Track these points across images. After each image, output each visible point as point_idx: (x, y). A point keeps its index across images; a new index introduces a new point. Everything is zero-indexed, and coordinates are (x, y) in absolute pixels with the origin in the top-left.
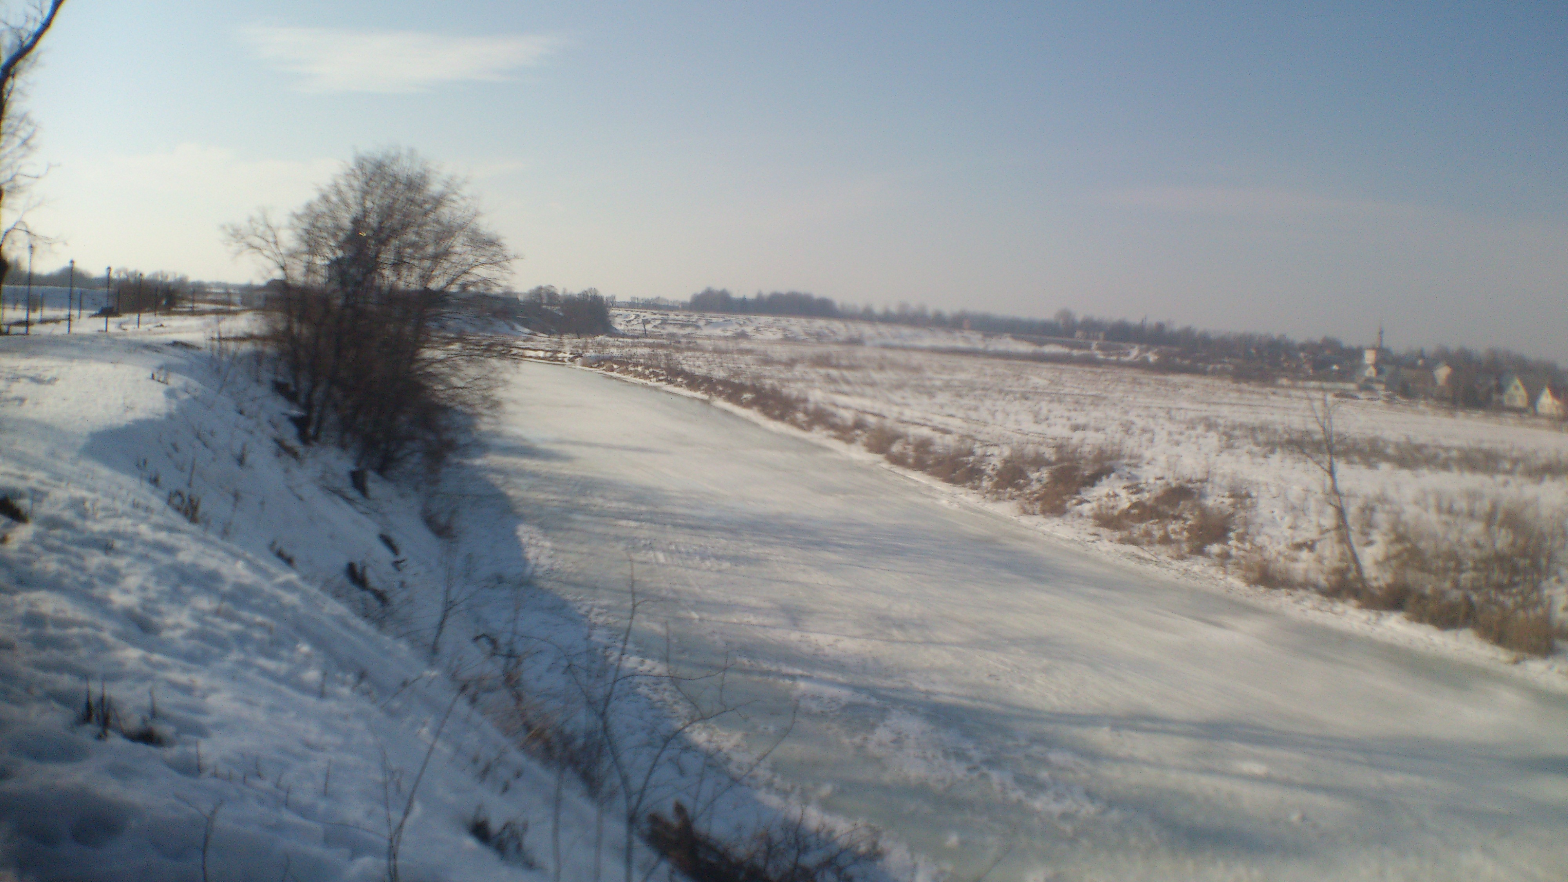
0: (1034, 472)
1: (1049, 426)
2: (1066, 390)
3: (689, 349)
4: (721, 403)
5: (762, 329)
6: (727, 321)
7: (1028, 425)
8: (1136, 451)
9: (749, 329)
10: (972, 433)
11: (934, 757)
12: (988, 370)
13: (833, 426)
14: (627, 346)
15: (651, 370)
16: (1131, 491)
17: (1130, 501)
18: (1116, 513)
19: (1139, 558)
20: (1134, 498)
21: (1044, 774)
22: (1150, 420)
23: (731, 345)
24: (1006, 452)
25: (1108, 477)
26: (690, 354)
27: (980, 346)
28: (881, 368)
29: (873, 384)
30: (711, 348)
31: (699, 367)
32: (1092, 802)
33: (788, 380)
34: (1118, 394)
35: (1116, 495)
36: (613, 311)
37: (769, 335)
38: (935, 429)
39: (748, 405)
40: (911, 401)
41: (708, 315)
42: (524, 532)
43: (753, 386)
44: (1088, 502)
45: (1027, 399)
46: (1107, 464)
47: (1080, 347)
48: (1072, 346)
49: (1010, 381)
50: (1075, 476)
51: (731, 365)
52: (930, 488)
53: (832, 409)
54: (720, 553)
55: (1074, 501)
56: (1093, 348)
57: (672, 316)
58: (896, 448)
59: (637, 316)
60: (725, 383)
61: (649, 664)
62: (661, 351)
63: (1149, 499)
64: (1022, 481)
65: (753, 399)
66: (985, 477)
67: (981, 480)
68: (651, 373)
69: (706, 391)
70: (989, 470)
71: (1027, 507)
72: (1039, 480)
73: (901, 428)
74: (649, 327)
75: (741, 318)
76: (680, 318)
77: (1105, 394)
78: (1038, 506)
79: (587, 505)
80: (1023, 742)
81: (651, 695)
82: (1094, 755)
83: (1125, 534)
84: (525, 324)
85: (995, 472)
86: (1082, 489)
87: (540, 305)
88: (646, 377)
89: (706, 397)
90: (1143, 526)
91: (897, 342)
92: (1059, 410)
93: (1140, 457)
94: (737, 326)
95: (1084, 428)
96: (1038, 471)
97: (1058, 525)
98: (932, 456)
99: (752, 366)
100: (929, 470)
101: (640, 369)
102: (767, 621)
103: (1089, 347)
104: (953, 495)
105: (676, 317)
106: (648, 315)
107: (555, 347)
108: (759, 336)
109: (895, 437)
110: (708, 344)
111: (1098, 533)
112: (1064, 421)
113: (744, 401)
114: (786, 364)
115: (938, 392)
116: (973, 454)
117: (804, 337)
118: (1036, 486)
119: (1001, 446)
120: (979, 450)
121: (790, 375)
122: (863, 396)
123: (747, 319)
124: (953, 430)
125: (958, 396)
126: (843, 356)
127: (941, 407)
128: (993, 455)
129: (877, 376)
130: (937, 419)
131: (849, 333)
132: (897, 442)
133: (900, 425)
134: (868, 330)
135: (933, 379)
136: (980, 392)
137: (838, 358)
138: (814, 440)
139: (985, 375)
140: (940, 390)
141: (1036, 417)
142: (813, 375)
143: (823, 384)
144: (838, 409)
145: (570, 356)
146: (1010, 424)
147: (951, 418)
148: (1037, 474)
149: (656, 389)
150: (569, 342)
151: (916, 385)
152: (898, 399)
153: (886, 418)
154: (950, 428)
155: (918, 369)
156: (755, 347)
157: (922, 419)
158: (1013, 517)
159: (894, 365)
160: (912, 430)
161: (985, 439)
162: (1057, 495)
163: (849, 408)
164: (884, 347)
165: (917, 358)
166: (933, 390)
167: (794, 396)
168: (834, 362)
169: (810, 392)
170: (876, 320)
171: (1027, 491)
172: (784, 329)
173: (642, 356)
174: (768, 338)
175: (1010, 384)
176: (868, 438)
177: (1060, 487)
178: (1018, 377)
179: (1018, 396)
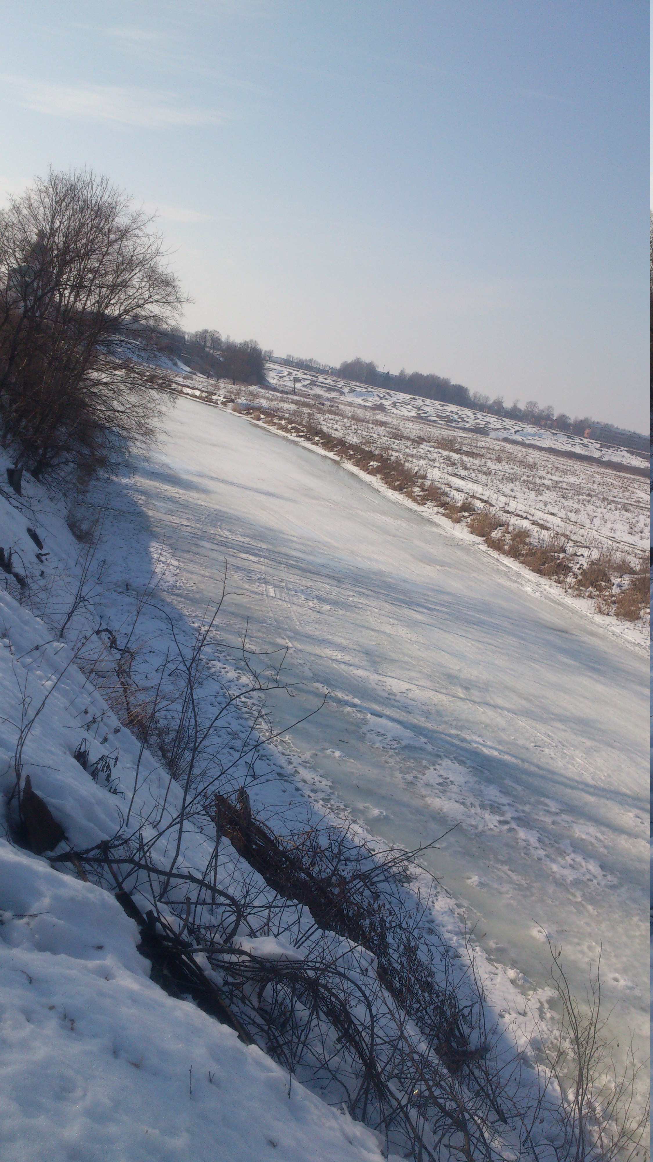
0: (616, 577)
3: (330, 412)
4: (349, 466)
5: (398, 404)
6: (369, 392)
7: (622, 535)
9: (387, 403)
10: (568, 533)
12: (598, 478)
13: (444, 505)
14: (276, 399)
15: (293, 425)
23: (368, 415)
24: (595, 555)
26: (331, 416)
27: (597, 455)
28: (499, 460)
29: (488, 473)
30: (350, 415)
31: (336, 430)
33: (412, 456)
36: (269, 365)
37: (404, 412)
38: (534, 523)
39: (373, 472)
40: (518, 495)
41: (353, 384)
42: (156, 549)
43: (381, 455)
45: (627, 510)
49: (615, 491)
51: (365, 433)
52: (518, 574)
53: (447, 489)
55: (648, 610)
57: (321, 379)
58: (496, 534)
59: (290, 374)
60: (356, 448)
62: (305, 410)
64: (604, 584)
65: (378, 467)
66: (571, 574)
67: (566, 576)
68: (293, 428)
69: (338, 454)
70: (575, 569)
71: (603, 607)
72: (619, 586)
73: (504, 517)
74: (298, 385)
75: (382, 392)
76: (327, 382)
78: (613, 608)
84: (188, 363)
85: (581, 571)
87: (205, 346)
88: (288, 431)
89: (337, 458)
91: (518, 438)
94: (378, 398)
96: (621, 577)
97: (628, 629)
98: (526, 547)
99: (383, 438)
100: (522, 559)
101: (283, 422)
104: (538, 584)
105: (325, 381)
106: (300, 375)
107: (210, 389)
108: (394, 411)
109: (499, 524)
110: (348, 410)
113: (370, 468)
114: (413, 441)
115: (545, 490)
116: (564, 551)
117: (435, 419)
118: (615, 590)
119: (592, 549)
120: (570, 549)
121: (414, 452)
122: (476, 482)
123: (387, 393)
124: (552, 526)
125: (563, 497)
126: (465, 442)
127: (545, 505)
128: (582, 555)
129: (492, 466)
130: (539, 516)
131: (476, 421)
132: (498, 529)
133: (504, 514)
134: (494, 422)
135: (544, 478)
136: (584, 497)
137: (461, 444)
138: (424, 514)
139: (594, 482)
140: (547, 489)
141: (632, 528)
142: (435, 455)
143: (442, 465)
144: (452, 490)
145: (221, 398)
146: (605, 531)
147: (552, 517)
148: (619, 580)
149: (295, 443)
150: (225, 387)
151: (527, 481)
152: (508, 492)
153: (494, 506)
154: (548, 525)
155: (532, 466)
156: (390, 420)
157: (524, 512)
158: (588, 614)
159: (511, 459)
160: (513, 520)
161: (579, 540)
162: (635, 602)
163: (461, 491)
164: (506, 440)
165: (534, 456)
166: (541, 488)
167: (415, 472)
168: (457, 446)
169: (429, 470)
170: (503, 414)
171: (606, 593)
172: (419, 409)
173: (289, 411)
174: (402, 414)
175: (615, 494)
176: (472, 521)
177: (637, 596)
178: (625, 489)
179: (619, 506)
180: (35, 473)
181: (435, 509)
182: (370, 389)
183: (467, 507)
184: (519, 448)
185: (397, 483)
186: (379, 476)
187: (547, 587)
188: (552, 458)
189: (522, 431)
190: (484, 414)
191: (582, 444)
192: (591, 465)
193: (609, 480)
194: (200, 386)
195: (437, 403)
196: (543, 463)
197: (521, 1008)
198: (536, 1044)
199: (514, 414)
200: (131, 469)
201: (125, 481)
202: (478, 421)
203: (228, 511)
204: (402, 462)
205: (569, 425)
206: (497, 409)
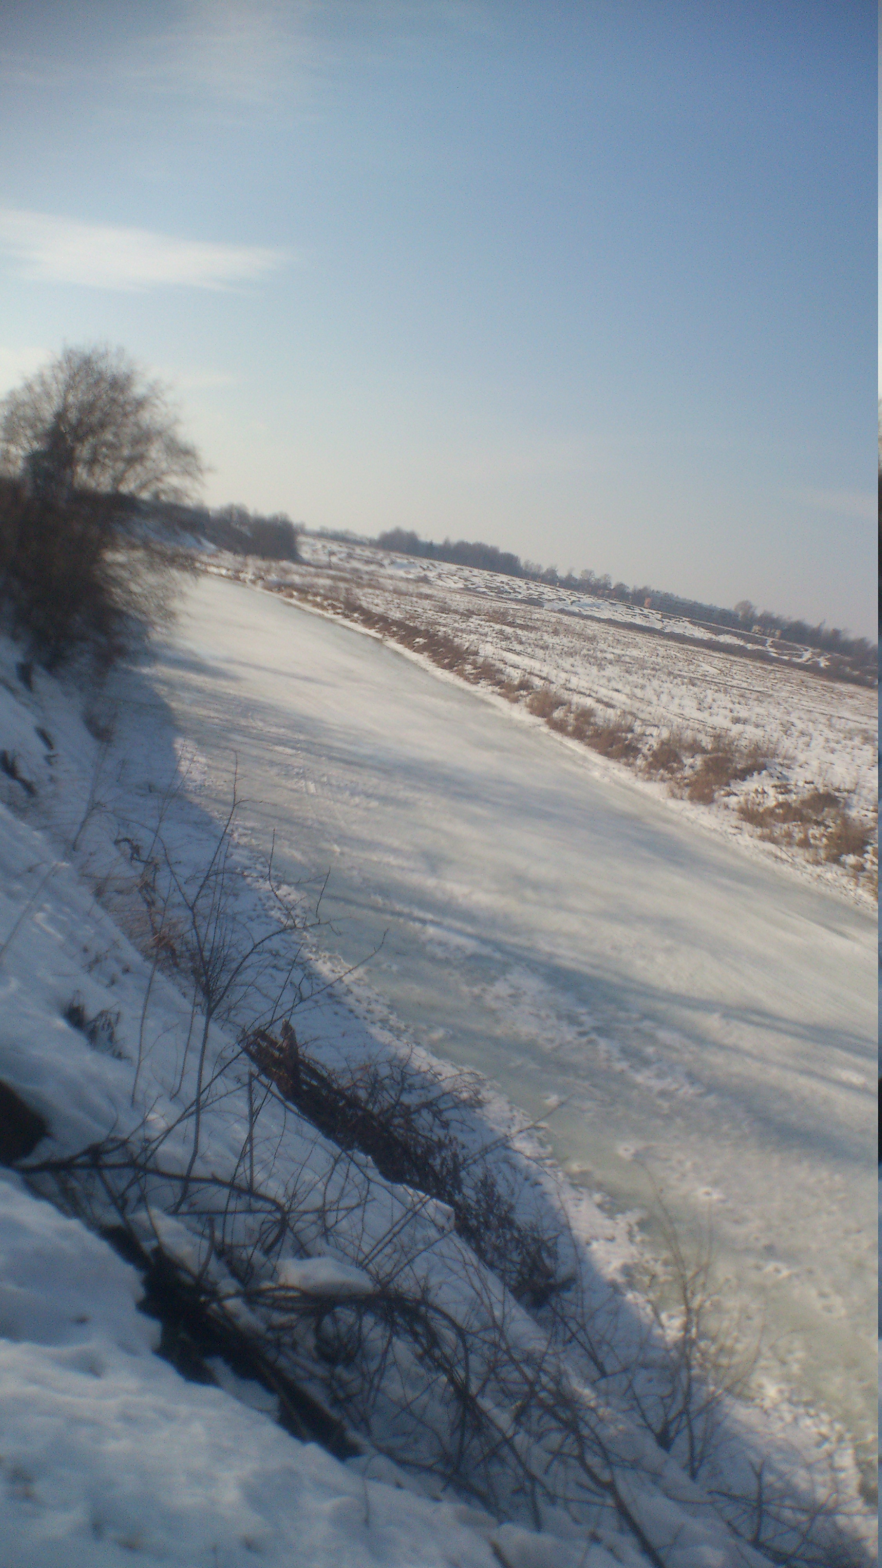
0: (687, 757)
1: (711, 715)
2: (734, 683)
3: (370, 586)
4: (392, 644)
5: (444, 576)
6: (410, 563)
7: (691, 711)
8: (791, 752)
9: (431, 575)
10: (635, 711)
11: (548, 1017)
12: (662, 651)
13: (499, 683)
14: (310, 575)
16: (779, 790)
17: (776, 799)
18: (761, 810)
19: (776, 857)
20: (781, 798)
21: (650, 1050)
22: (811, 724)
24: (665, 734)
25: (759, 773)
26: (370, 591)
27: (658, 626)
28: (556, 633)
29: (545, 648)
30: (391, 588)
31: (377, 605)
32: (692, 1083)
33: (462, 631)
34: (784, 694)
35: (764, 792)
36: (301, 539)
37: (450, 583)
38: (599, 701)
39: (419, 650)
40: (580, 670)
41: (393, 555)
42: (181, 745)
43: (427, 631)
44: (736, 795)
45: (694, 685)
46: (761, 760)
47: (755, 641)
48: (748, 639)
49: (680, 665)
50: (728, 768)
51: (408, 608)
52: (585, 759)
53: (502, 666)
54: (370, 791)
55: (722, 792)
56: (767, 645)
57: (358, 551)
59: (324, 547)
60: (399, 624)
61: (284, 890)
62: (342, 585)
63: (795, 801)
64: (675, 765)
65: (425, 643)
66: (640, 755)
67: (635, 757)
68: (329, 605)
69: (380, 630)
70: (645, 750)
71: (676, 791)
72: (692, 767)
73: (566, 695)
74: (334, 559)
75: (425, 562)
76: (365, 554)
77: (771, 692)
78: (687, 792)
79: (247, 727)
80: (635, 1016)
81: (283, 919)
82: (701, 1040)
83: (767, 831)
84: (212, 539)
85: (651, 752)
86: (732, 782)
87: (231, 522)
88: (323, 608)
89: (379, 636)
90: (785, 826)
91: (575, 609)
92: (723, 700)
93: (794, 758)
94: (421, 570)
95: (745, 722)
96: (693, 757)
97: (703, 813)
98: (592, 727)
99: (429, 612)
100: (587, 740)
101: (318, 599)
102: (405, 864)
103: (763, 643)
105: (362, 553)
106: (334, 547)
107: (238, 567)
108: (440, 583)
109: (560, 703)
110: (389, 584)
111: (741, 826)
112: (727, 712)
113: (416, 645)
114: (462, 614)
115: (608, 665)
116: (632, 731)
117: (485, 590)
118: (688, 772)
119: (661, 727)
120: (638, 728)
121: (464, 626)
122: (532, 657)
123: (431, 564)
124: (616, 704)
125: (627, 672)
126: (519, 614)
127: (609, 680)
128: (651, 735)
129: (550, 639)
130: (603, 692)
131: (528, 592)
132: (560, 708)
133: (565, 692)
134: (548, 592)
135: (605, 652)
136: (649, 671)
137: (514, 616)
138: (478, 694)
139: (658, 655)
140: (610, 664)
141: (700, 704)
142: (487, 629)
143: (495, 640)
144: (507, 666)
145: (252, 577)
146: (674, 708)
147: (617, 693)
148: (691, 760)
149: (331, 621)
150: (254, 564)
151: (588, 654)
152: (567, 666)
153: (553, 683)
154: (612, 702)
155: (592, 639)
156: (435, 593)
157: (588, 689)
158: (661, 799)
159: (569, 631)
160: (576, 699)
161: (647, 718)
162: (707, 784)
163: (517, 667)
164: (562, 611)
165: (593, 628)
166: (603, 663)
167: (465, 648)
168: (510, 619)
169: (482, 646)
170: (558, 584)
171: (679, 776)
172: (466, 580)
173: (324, 587)
174: (448, 586)
175: (681, 668)
176: (532, 700)
177: (711, 776)
178: (690, 662)
179: (686, 680)
180: (50, 668)
181: (490, 688)
182: (412, 560)
183: (524, 685)
184: (577, 620)
185: (446, 661)
186: (426, 654)
187: (616, 771)
188: (612, 630)
189: (579, 601)
190: (537, 584)
191: (642, 614)
192: (654, 637)
193: (673, 653)
194: (226, 564)
195: (486, 573)
196: (604, 635)
197: (609, 1232)
198: (626, 1270)
199: (569, 584)
200: (152, 656)
201: (146, 670)
202: (530, 591)
203: (262, 699)
204: (451, 637)
205: (628, 594)
206: (550, 579)
